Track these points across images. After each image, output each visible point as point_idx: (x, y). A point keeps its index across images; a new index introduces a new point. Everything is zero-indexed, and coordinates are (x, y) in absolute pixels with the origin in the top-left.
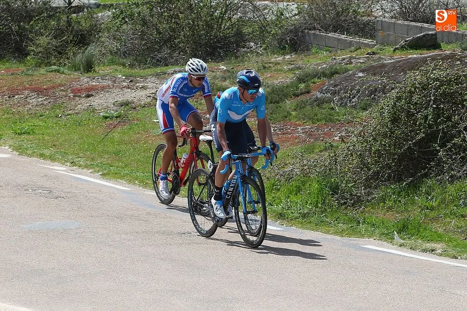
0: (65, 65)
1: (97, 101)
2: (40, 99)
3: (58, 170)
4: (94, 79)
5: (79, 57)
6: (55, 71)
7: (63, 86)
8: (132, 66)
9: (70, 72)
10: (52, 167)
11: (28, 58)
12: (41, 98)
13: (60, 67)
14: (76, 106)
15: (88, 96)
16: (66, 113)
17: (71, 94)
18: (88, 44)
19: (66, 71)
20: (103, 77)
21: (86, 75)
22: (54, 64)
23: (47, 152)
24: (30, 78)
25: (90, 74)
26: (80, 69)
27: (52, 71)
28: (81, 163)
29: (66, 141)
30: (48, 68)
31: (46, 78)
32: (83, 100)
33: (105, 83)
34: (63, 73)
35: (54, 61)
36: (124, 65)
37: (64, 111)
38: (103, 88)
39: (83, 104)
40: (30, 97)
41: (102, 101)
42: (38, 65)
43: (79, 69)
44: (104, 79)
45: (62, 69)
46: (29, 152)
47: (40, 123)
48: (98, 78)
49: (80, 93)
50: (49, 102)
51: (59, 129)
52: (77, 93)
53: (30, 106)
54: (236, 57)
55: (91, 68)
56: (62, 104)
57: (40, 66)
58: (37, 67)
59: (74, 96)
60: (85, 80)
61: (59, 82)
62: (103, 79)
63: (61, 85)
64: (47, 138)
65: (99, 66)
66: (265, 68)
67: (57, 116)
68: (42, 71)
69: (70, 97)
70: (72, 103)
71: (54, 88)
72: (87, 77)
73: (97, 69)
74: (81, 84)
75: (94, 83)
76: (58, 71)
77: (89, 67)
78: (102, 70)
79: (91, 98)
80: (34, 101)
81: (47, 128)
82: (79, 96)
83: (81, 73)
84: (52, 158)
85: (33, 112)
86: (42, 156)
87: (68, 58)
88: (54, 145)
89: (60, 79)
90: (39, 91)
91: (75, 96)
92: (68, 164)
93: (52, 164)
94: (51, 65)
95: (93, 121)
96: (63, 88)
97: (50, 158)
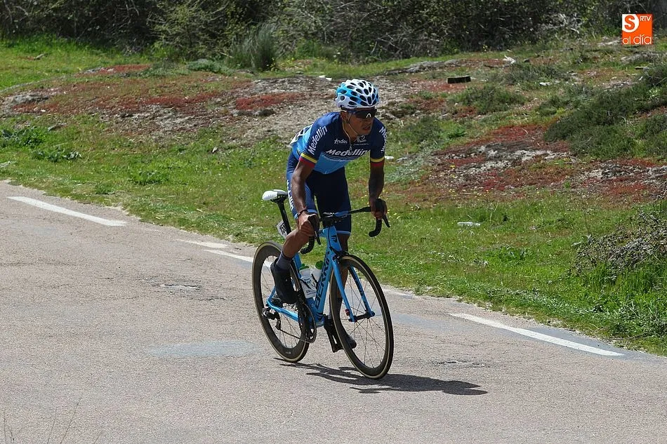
0: (223, 57)
1: (280, 122)
2: (179, 121)
3: (214, 249)
4: (276, 82)
5: (247, 43)
6: (206, 68)
7: (220, 95)
8: (343, 58)
9: (231, 71)
10: (203, 244)
11: (156, 45)
12: (181, 117)
13: (213, 61)
14: (243, 132)
15: (265, 114)
16: (226, 145)
17: (235, 111)
19: (224, 68)
20: (292, 79)
21: (262, 75)
22: (204, 56)
23: (192, 216)
24: (160, 82)
25: (269, 74)
26: (251, 65)
27: (199, 69)
28: (254, 235)
29: (225, 195)
30: (191, 63)
31: (189, 82)
32: (256, 121)
33: (296, 90)
34: (219, 72)
35: (203, 51)
36: (329, 57)
37: (221, 142)
38: (292, 99)
39: (256, 127)
40: (160, 116)
41: (290, 123)
42: (174, 58)
43: (249, 65)
44: (295, 83)
45: (217, 65)
46: (159, 216)
47: (180, 163)
48: (284, 82)
49: (251, 108)
50: (195, 126)
51: (214, 174)
52: (245, 108)
53: (161, 133)
54: (534, 41)
55: (271, 62)
56: (218, 129)
57: (178, 61)
58: (173, 61)
59: (240, 114)
60: (259, 85)
61: (213, 88)
62: (291, 83)
63: (215, 94)
64: (191, 190)
65: (284, 59)
66: (585, 59)
67: (209, 151)
68: (182, 68)
69: (232, 115)
70: (237, 126)
71: (202, 99)
72: (264, 79)
73: (281, 64)
74: (254, 91)
75: (276, 91)
76: (211, 69)
77: (266, 61)
78: (290, 66)
79: (271, 117)
80: (166, 124)
81: (192, 171)
82: (249, 115)
83: (252, 73)
84: (202, 228)
85: (167, 143)
86: (183, 222)
87: (227, 45)
88: (204, 203)
89: (214, 82)
90: (177, 106)
91: (243, 114)
92: (230, 237)
93: (202, 237)
94: (197, 58)
95: (275, 159)
96: (219, 100)
97: (198, 226)
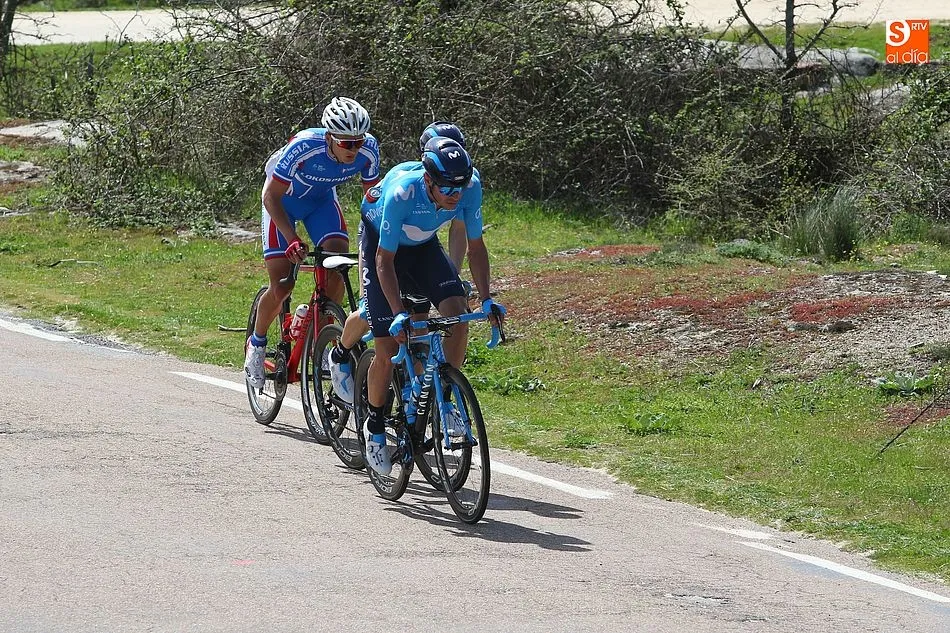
0: (773, 236)
1: (866, 344)
2: (700, 335)
3: (755, 540)
4: (857, 279)
5: (813, 216)
6: (746, 254)
7: (768, 297)
9: (786, 258)
10: (733, 531)
11: (669, 215)
12: (704, 330)
13: (759, 242)
14: (803, 356)
15: (839, 329)
16: (775, 377)
17: (791, 323)
18: (839, 179)
19: (776, 255)
20: (883, 275)
21: (835, 268)
22: (743, 235)
23: (718, 487)
24: (673, 274)
25: (846, 266)
26: (817, 251)
27: (736, 255)
28: (815, 521)
29: (772, 454)
30: (724, 245)
31: (719, 275)
32: (822, 342)
33: (889, 292)
34: (767, 260)
35: (743, 226)
37: (767, 371)
38: (882, 308)
39: (823, 351)
40: (672, 327)
41: (878, 344)
42: (696, 237)
43: (814, 251)
44: (887, 281)
45: (764, 249)
46: (664, 484)
47: (700, 403)
48: (870, 278)
49: (817, 319)
50: (727, 344)
51: (754, 421)
52: (807, 319)
53: (672, 355)
55: (849, 247)
56: (763, 350)
57: (702, 241)
58: (694, 241)
59: (799, 328)
60: (831, 282)
61: (757, 285)
62: (880, 281)
63: (761, 295)
64: (718, 445)
65: (871, 243)
67: (748, 385)
68: (709, 252)
69: (785, 329)
70: (793, 347)
71: (740, 302)
72: (837, 274)
73: (865, 249)
74: (822, 292)
75: (857, 292)
76: (753, 255)
77: (842, 245)
78: (878, 253)
79: (848, 334)
80: (681, 339)
81: (720, 416)
82: (813, 329)
83: (820, 263)
84: (731, 505)
85: (681, 370)
86: (703, 497)
87: (782, 219)
88: (738, 468)
89: (758, 277)
90: (697, 311)
91: (803, 328)
92: (778, 522)
93: (734, 521)
94: (732, 238)
95: (853, 401)
96: (766, 304)
97: (725, 504)
